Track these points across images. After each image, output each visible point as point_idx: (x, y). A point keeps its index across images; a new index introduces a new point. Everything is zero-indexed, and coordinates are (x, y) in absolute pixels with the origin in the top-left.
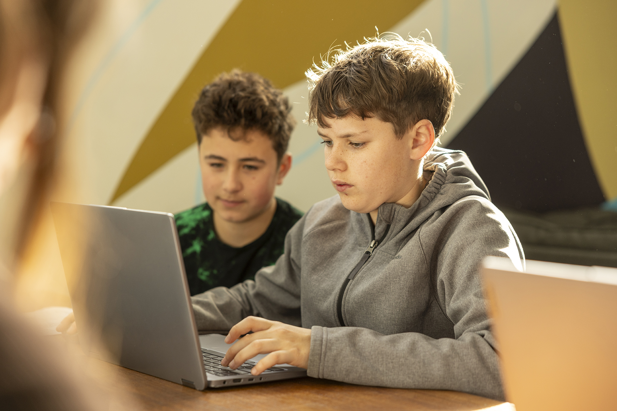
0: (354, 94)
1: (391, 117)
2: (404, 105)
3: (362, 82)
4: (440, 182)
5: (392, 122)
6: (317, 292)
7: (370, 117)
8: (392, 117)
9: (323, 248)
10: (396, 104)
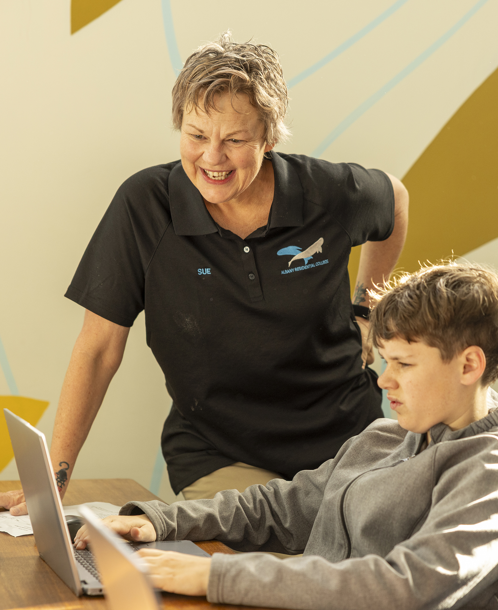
0: (401, 318)
1: (437, 343)
2: (450, 332)
3: (410, 308)
4: (493, 422)
5: (439, 347)
6: (342, 482)
7: (415, 341)
8: (439, 342)
9: (370, 449)
10: (443, 330)
